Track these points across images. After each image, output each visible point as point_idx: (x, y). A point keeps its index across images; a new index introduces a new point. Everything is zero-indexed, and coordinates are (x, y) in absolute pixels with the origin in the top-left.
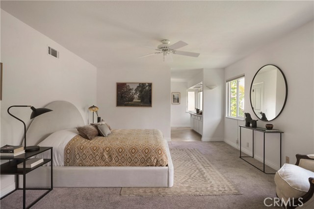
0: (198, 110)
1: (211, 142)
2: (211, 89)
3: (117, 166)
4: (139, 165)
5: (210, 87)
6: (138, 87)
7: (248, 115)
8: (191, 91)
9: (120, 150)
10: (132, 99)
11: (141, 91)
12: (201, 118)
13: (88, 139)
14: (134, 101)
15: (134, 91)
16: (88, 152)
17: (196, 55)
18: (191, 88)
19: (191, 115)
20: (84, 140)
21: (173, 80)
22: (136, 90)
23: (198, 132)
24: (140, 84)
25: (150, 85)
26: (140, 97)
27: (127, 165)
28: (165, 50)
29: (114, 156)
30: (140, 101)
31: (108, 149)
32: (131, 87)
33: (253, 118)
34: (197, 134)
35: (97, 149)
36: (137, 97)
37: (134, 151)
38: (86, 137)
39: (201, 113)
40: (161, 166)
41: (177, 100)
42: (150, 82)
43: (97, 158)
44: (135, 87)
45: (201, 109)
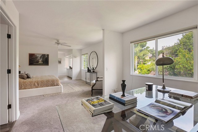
0: (70, 67)
1: (76, 80)
2: (76, 58)
3: (41, 87)
4: (50, 86)
5: (75, 57)
6: (41, 56)
7: (88, 68)
8: (67, 58)
9: (42, 81)
10: (38, 62)
11: (43, 58)
12: (72, 71)
13: (25, 79)
14: (39, 62)
15: (39, 58)
16: (28, 83)
17: (70, 46)
18: (67, 56)
19: (67, 69)
20: (23, 80)
21: (59, 52)
22: (40, 57)
23: (70, 76)
24: (42, 54)
25: (48, 55)
26: (42, 61)
27: (45, 87)
28: (58, 44)
29: (39, 84)
30: (42, 63)
31: (37, 81)
32: (37, 56)
33: (90, 69)
34: (70, 78)
35: (32, 82)
36: (41, 61)
37: (48, 81)
38: (23, 79)
39: (72, 68)
40: (58, 86)
41: (60, 62)
42: (48, 54)
43: (32, 85)
44: (40, 56)
45: (71, 67)
